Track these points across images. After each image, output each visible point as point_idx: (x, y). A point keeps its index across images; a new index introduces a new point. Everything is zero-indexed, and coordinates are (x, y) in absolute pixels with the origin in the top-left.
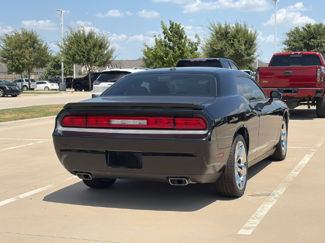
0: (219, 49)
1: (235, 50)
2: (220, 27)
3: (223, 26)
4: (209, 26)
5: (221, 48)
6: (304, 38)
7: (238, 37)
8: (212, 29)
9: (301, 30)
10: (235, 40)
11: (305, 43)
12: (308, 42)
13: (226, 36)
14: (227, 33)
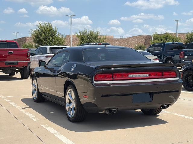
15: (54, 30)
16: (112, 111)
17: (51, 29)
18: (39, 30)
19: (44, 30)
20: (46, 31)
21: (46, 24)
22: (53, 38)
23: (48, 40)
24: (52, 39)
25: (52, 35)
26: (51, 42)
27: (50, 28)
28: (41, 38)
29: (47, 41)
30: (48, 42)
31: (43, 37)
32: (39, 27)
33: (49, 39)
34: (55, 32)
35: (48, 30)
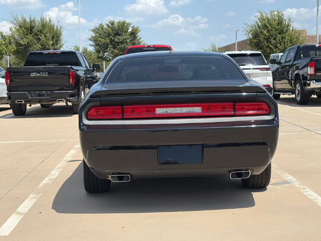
0: (25, 44)
1: (42, 45)
2: (25, 21)
3: (28, 20)
4: (12, 19)
5: (28, 43)
6: (109, 35)
7: (44, 32)
8: (15, 22)
9: (105, 26)
10: (42, 35)
11: (111, 39)
12: (113, 38)
13: (31, 30)
14: (32, 28)
15: (287, 23)
16: (125, 178)
17: (280, 22)
18: (260, 24)
19: (267, 24)
20: (271, 25)
21: (273, 14)
22: (282, 38)
23: (273, 41)
24: (280, 38)
25: (281, 32)
26: (278, 45)
27: (279, 19)
28: (262, 38)
29: (270, 42)
30: (272, 45)
31: (265, 36)
32: (259, 19)
33: (275, 39)
34: (288, 25)
35: (275, 23)
